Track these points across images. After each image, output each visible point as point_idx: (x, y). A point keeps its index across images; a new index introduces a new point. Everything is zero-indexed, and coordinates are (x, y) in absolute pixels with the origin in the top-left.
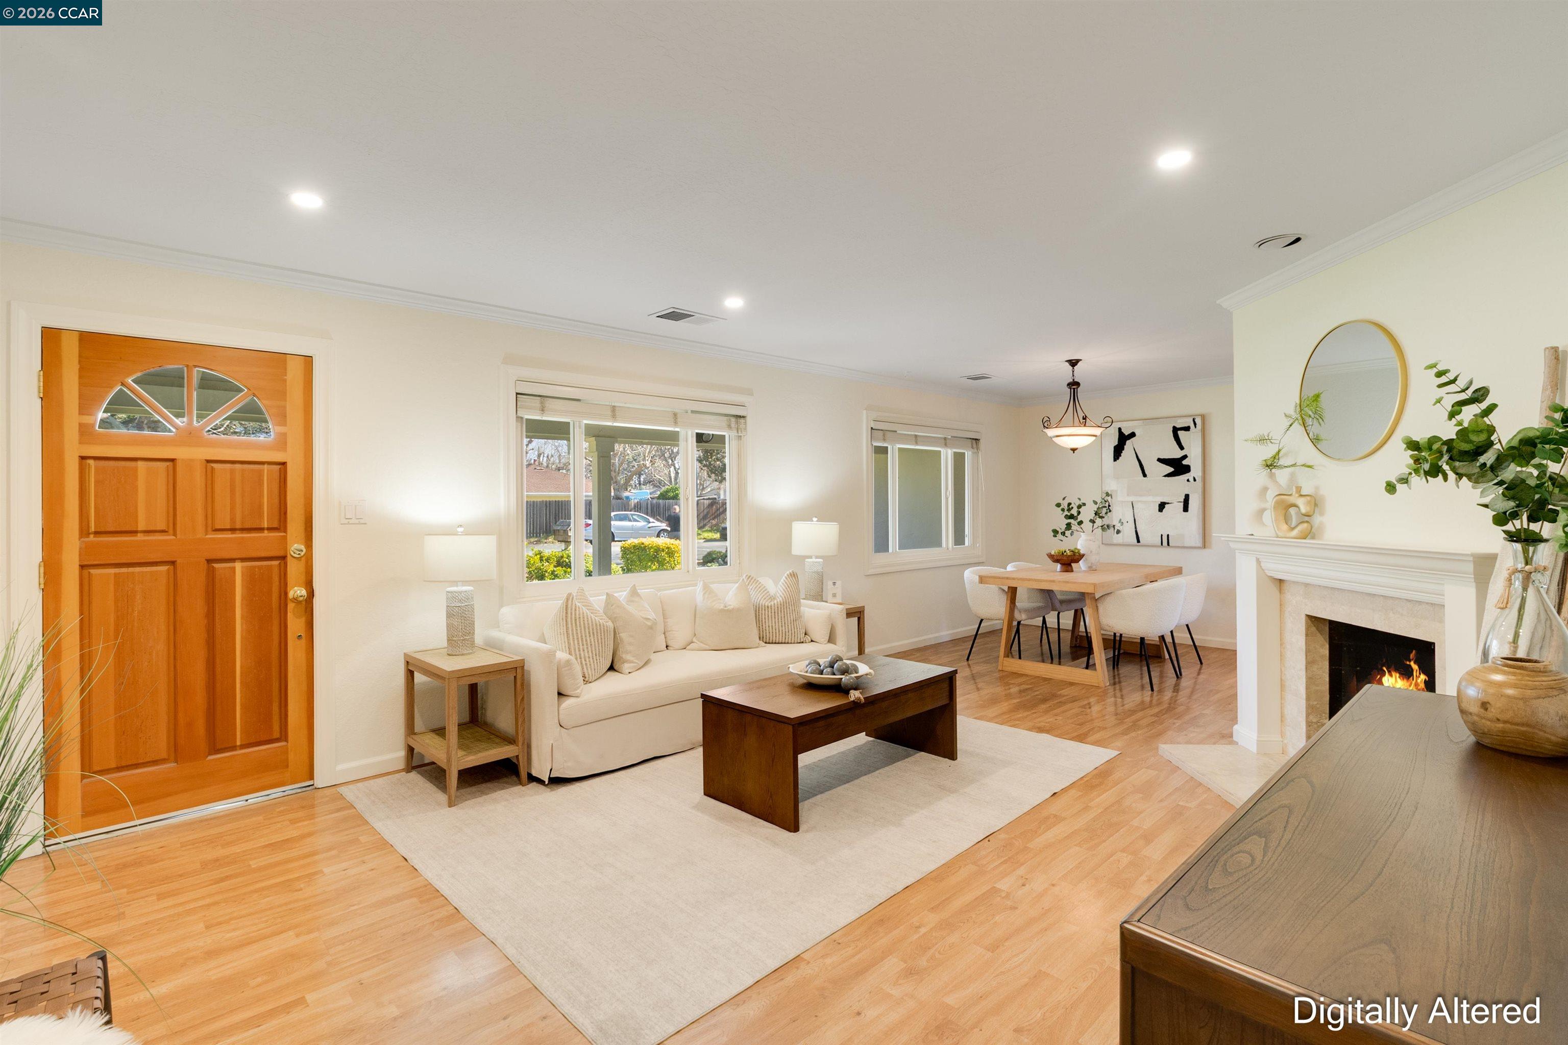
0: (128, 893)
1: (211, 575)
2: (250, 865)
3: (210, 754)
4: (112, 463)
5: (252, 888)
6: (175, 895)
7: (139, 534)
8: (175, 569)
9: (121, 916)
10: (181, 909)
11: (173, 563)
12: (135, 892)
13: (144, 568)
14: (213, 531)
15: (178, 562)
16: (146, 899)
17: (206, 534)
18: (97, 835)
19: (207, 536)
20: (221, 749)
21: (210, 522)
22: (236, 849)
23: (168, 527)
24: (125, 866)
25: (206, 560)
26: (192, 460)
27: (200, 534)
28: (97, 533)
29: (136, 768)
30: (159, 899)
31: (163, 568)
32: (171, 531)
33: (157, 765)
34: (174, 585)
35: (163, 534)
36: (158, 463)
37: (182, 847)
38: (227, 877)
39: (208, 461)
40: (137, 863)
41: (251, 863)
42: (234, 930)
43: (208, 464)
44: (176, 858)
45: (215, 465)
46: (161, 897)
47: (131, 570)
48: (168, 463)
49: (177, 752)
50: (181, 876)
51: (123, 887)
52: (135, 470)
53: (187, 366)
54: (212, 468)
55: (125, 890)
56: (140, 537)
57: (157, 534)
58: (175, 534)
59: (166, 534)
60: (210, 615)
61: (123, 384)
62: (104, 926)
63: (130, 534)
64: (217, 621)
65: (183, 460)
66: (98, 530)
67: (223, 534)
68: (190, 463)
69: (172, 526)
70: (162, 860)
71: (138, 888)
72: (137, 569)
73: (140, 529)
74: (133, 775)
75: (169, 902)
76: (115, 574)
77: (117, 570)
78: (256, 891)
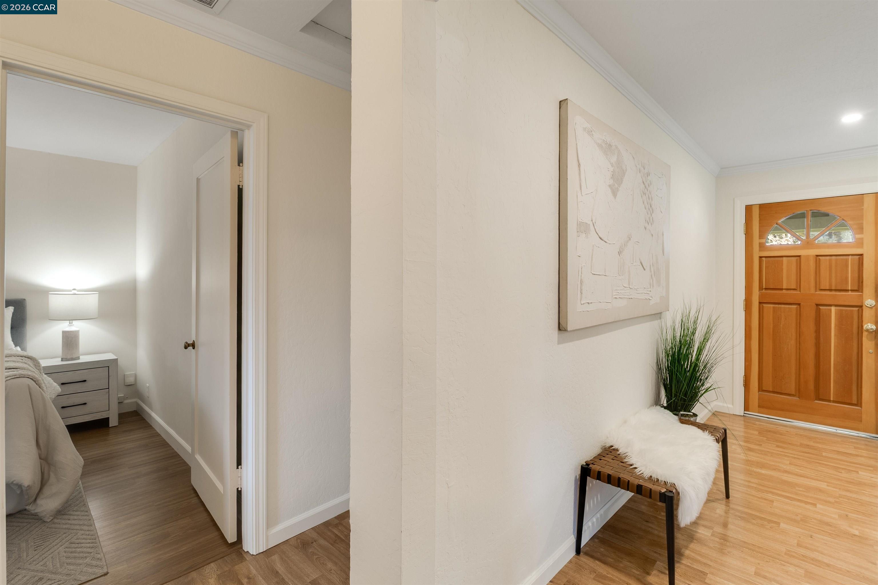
0: (766, 440)
1: (818, 312)
2: (822, 454)
3: (816, 400)
4: (772, 259)
5: (818, 461)
6: (783, 448)
7: (784, 290)
8: (800, 308)
9: (761, 445)
10: (783, 453)
11: (799, 304)
12: (769, 440)
13: (786, 306)
14: (820, 290)
15: (801, 304)
16: (772, 444)
17: (816, 291)
18: (763, 417)
19: (816, 293)
20: (821, 399)
21: (818, 286)
22: (820, 446)
23: (797, 287)
24: (770, 431)
25: (816, 304)
26: (808, 256)
27: (813, 291)
28: (766, 289)
29: (781, 395)
30: (776, 447)
31: (795, 306)
32: (798, 289)
33: (790, 396)
34: (799, 315)
35: (794, 290)
36: (793, 258)
37: (796, 435)
38: (809, 453)
39: (817, 256)
40: (774, 432)
41: (823, 453)
42: (800, 470)
43: (817, 257)
44: (791, 437)
45: (820, 258)
46: (778, 446)
47: (780, 306)
48: (797, 258)
49: (799, 393)
50: (789, 444)
51: (766, 437)
52: (782, 261)
53: (807, 211)
54: (819, 259)
55: (765, 438)
56: (784, 291)
57: (792, 290)
58: (800, 291)
59: (796, 290)
60: (817, 332)
61: (777, 224)
62: (753, 445)
63: (780, 290)
64: (821, 335)
65: (804, 256)
66: (766, 288)
67: (825, 292)
68: (808, 257)
69: (798, 288)
70: (785, 436)
71: (771, 440)
72: (783, 306)
73: (784, 288)
74: (779, 397)
75: (781, 450)
76: (773, 307)
77: (774, 306)
78: (818, 463)
